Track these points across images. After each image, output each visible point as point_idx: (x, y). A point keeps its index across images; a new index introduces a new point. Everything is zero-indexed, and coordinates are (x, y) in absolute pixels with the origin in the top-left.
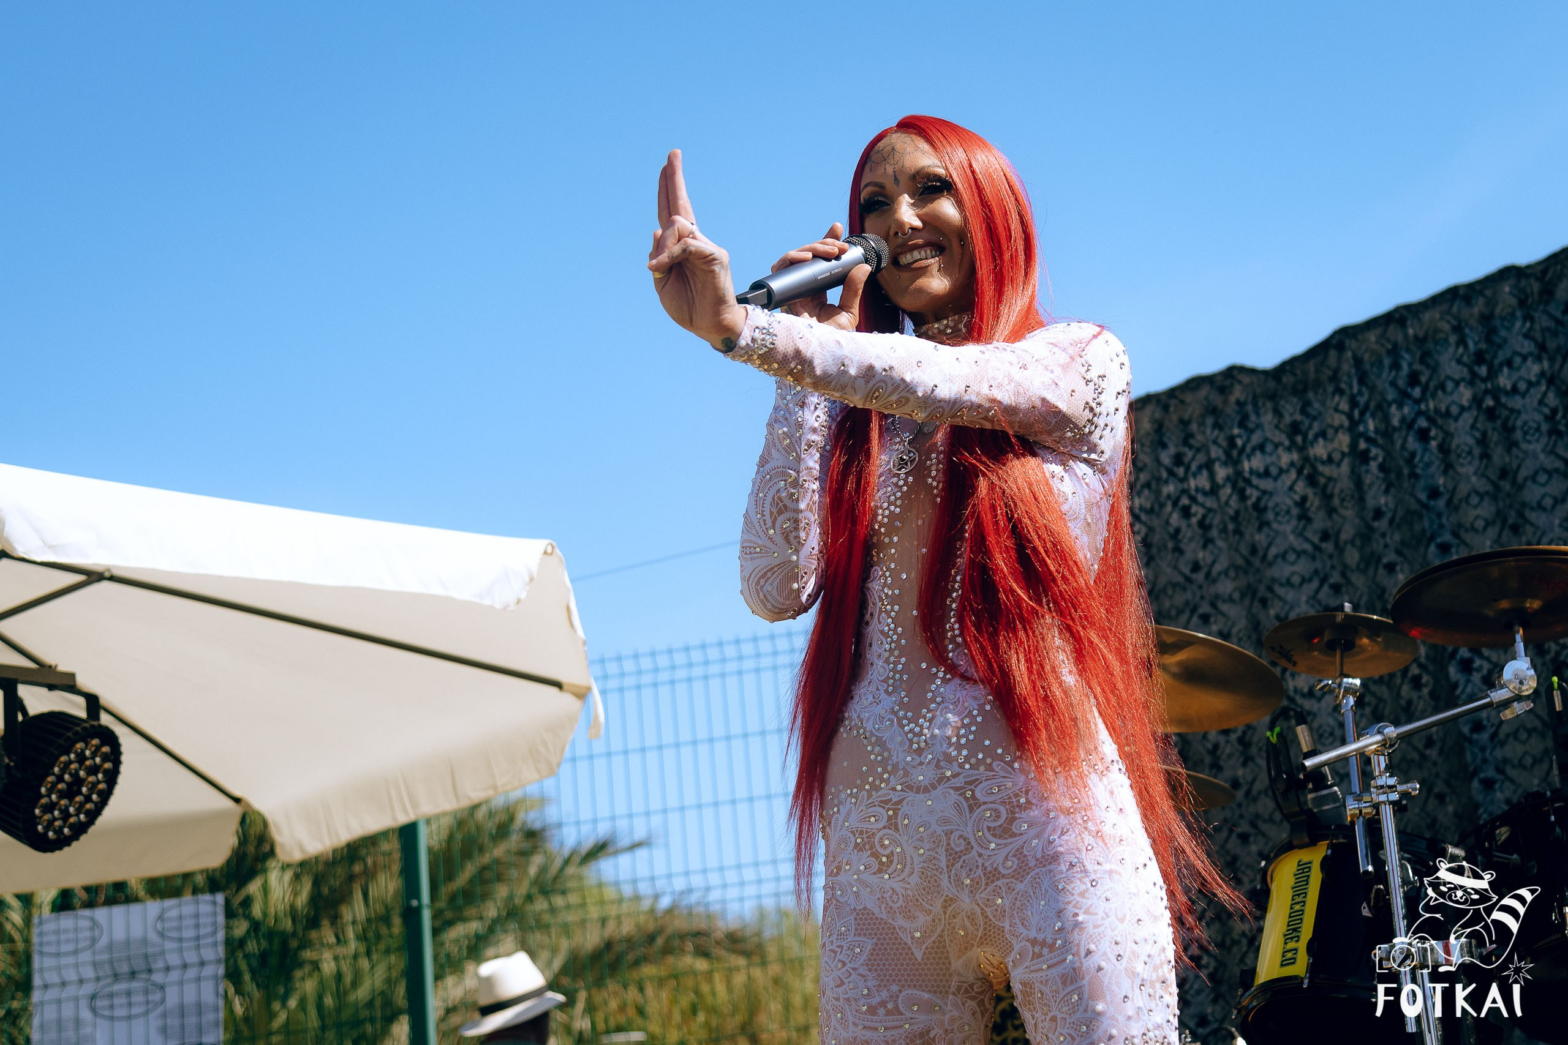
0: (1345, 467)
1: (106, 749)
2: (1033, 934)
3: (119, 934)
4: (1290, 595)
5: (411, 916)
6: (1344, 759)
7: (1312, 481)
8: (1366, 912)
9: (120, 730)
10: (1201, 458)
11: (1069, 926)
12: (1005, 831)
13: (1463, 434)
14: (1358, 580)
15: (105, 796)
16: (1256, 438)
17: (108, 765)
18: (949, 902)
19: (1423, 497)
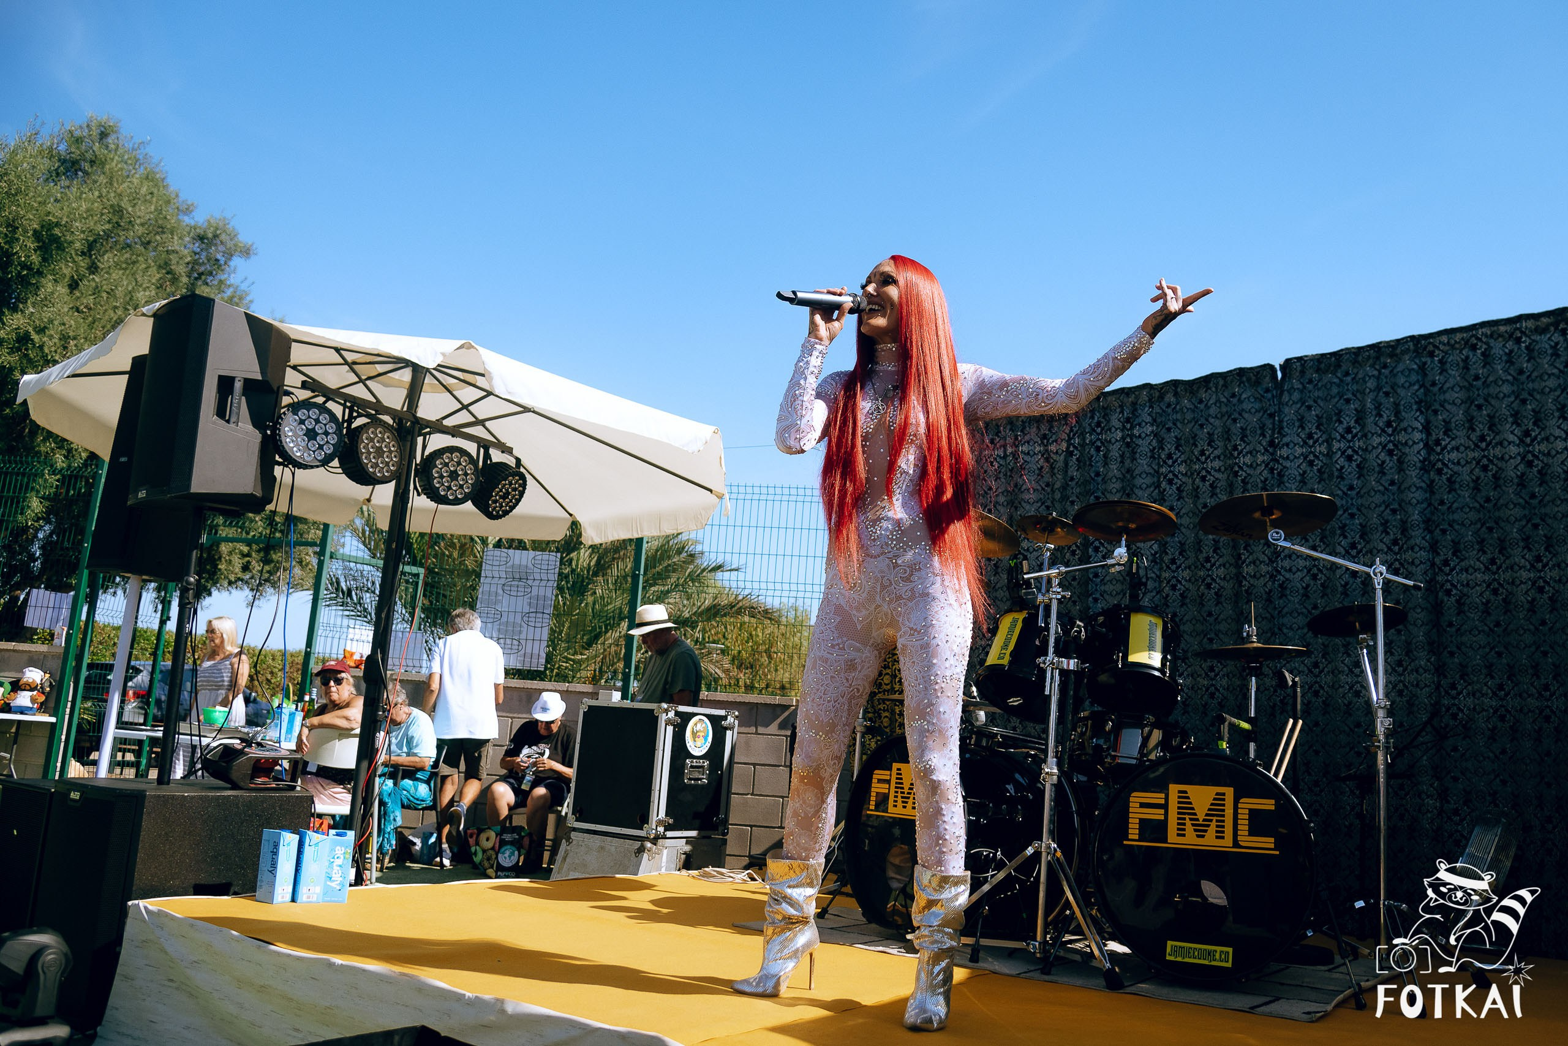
0: (1062, 457)
1: (521, 482)
2: (912, 625)
3: (517, 562)
4: (1027, 507)
5: (636, 578)
6: (1041, 577)
7: (1047, 460)
8: (1037, 643)
9: (528, 476)
10: (1002, 442)
11: (928, 624)
12: (908, 580)
13: (1115, 451)
14: (1057, 505)
15: (518, 501)
16: (1027, 438)
17: (521, 489)
18: (878, 606)
19: (1093, 475)
